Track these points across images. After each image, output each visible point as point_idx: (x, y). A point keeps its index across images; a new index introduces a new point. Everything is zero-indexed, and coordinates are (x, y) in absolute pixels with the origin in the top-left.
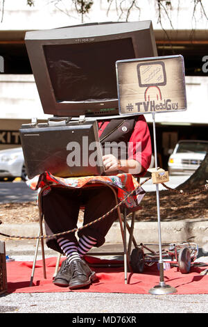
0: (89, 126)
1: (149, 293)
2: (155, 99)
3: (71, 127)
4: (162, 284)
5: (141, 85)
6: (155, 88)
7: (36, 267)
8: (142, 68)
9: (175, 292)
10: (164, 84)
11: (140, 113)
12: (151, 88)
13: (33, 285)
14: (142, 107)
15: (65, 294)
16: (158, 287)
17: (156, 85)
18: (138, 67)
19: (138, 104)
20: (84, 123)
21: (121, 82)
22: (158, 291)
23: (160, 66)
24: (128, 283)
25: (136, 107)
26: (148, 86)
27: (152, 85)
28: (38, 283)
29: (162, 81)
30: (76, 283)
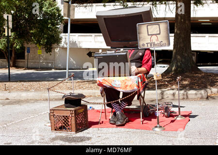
0: (125, 53)
1: (152, 130)
2: (155, 41)
3: (117, 54)
4: (158, 125)
5: (148, 35)
6: (155, 36)
7: (102, 112)
8: (149, 27)
9: (164, 130)
10: (159, 34)
11: (148, 48)
12: (153, 36)
13: (100, 124)
14: (149, 45)
15: (114, 129)
16: (156, 127)
17: (156, 35)
18: (147, 27)
19: (147, 44)
20: (122, 52)
21: (139, 33)
22: (157, 129)
23: (158, 26)
24: (143, 123)
25: (146, 45)
26: (152, 35)
27: (154, 35)
28: (102, 122)
29: (158, 32)
30: (119, 123)
